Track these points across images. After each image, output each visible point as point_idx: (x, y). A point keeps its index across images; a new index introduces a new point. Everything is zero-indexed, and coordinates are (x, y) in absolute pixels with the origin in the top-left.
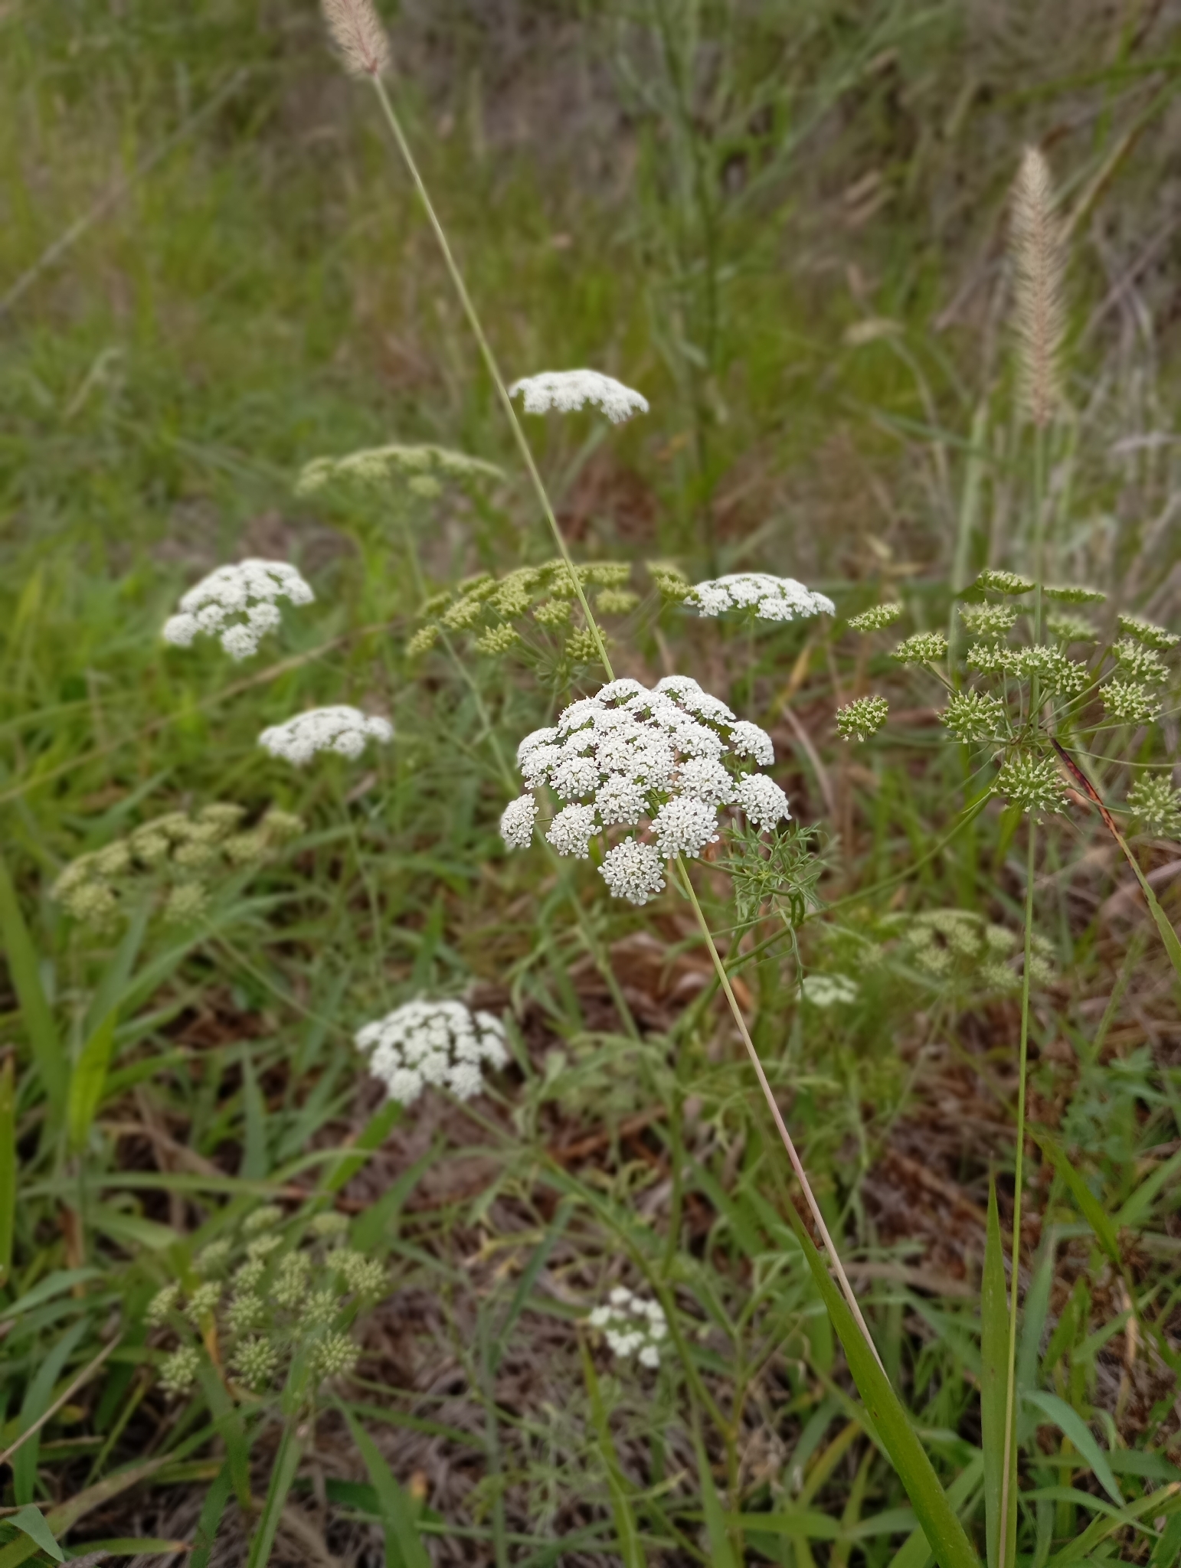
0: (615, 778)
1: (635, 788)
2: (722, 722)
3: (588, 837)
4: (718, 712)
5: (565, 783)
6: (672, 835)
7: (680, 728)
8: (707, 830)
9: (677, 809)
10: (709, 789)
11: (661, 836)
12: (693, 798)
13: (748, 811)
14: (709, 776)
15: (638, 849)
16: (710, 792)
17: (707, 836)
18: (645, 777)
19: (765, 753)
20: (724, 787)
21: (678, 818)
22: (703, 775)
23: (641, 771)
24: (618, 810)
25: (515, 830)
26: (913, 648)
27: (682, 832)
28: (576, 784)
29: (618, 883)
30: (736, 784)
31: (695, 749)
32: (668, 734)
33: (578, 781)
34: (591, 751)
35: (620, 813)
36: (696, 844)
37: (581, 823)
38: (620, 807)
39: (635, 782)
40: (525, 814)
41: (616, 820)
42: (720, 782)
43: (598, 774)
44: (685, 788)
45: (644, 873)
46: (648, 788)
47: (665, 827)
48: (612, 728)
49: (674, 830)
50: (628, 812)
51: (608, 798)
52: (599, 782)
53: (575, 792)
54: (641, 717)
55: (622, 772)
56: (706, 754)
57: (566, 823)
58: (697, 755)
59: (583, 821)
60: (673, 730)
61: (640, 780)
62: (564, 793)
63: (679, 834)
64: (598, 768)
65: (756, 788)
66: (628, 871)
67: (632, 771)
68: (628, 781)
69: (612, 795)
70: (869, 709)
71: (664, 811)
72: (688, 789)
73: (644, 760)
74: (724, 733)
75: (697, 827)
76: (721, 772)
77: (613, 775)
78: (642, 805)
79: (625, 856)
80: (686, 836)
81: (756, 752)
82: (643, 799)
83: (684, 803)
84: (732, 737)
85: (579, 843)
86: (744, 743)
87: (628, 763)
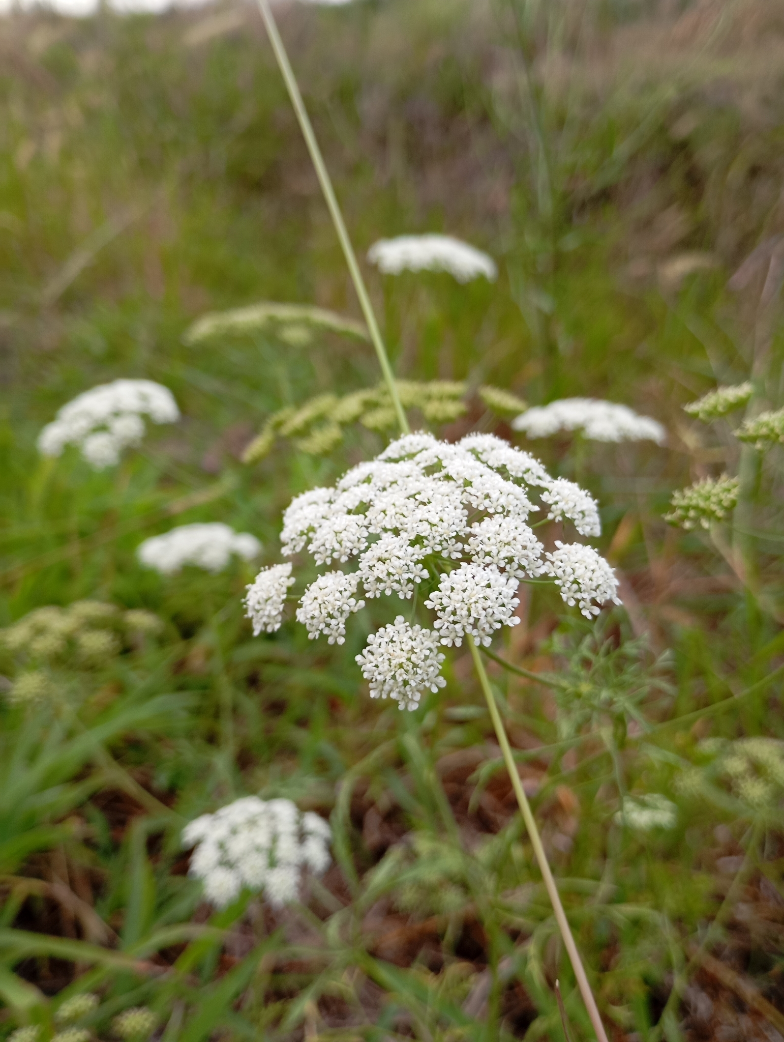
0: (387, 538)
1: (410, 549)
2: (533, 482)
3: (346, 615)
4: (528, 470)
5: (324, 545)
6: (454, 613)
7: (476, 482)
8: (503, 608)
9: (463, 578)
10: (509, 554)
11: (440, 614)
12: (488, 565)
13: (563, 589)
14: (510, 538)
15: (410, 633)
16: (510, 560)
17: (503, 617)
18: (426, 538)
19: (587, 519)
20: (530, 554)
21: (464, 591)
22: (503, 537)
23: (419, 529)
24: (386, 579)
25: (262, 606)
26: (767, 425)
27: (469, 610)
28: (337, 546)
29: (380, 678)
30: (548, 554)
31: (495, 504)
32: (462, 489)
33: (340, 543)
34: (363, 508)
35: (389, 582)
36: (487, 626)
37: (338, 594)
38: (389, 574)
39: (412, 544)
40: (276, 585)
41: (383, 592)
42: (524, 548)
43: (366, 534)
44: (477, 553)
45: (415, 666)
46: (429, 551)
47: (445, 601)
48: (392, 483)
49: (458, 605)
50: (398, 582)
51: (374, 562)
52: (367, 544)
53: (335, 555)
54: (430, 470)
55: (396, 532)
56: (509, 511)
57: (319, 594)
58: (497, 513)
59: (341, 592)
60: (468, 483)
61: (418, 541)
62: (323, 557)
63: (465, 612)
64: (367, 527)
65: (574, 559)
66: (394, 662)
67: (409, 530)
68: (401, 542)
69: (379, 560)
70: (714, 491)
71: (446, 581)
72: (481, 554)
73: (426, 516)
74: (534, 493)
75: (489, 603)
76: (528, 535)
77: (384, 535)
78: (418, 573)
79: (392, 641)
80: (474, 614)
81: (576, 516)
82: (420, 566)
83: (474, 571)
84: (545, 497)
85: (333, 622)
86: (561, 505)
87: (405, 520)
